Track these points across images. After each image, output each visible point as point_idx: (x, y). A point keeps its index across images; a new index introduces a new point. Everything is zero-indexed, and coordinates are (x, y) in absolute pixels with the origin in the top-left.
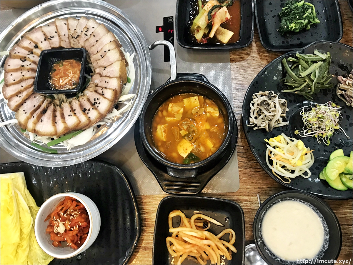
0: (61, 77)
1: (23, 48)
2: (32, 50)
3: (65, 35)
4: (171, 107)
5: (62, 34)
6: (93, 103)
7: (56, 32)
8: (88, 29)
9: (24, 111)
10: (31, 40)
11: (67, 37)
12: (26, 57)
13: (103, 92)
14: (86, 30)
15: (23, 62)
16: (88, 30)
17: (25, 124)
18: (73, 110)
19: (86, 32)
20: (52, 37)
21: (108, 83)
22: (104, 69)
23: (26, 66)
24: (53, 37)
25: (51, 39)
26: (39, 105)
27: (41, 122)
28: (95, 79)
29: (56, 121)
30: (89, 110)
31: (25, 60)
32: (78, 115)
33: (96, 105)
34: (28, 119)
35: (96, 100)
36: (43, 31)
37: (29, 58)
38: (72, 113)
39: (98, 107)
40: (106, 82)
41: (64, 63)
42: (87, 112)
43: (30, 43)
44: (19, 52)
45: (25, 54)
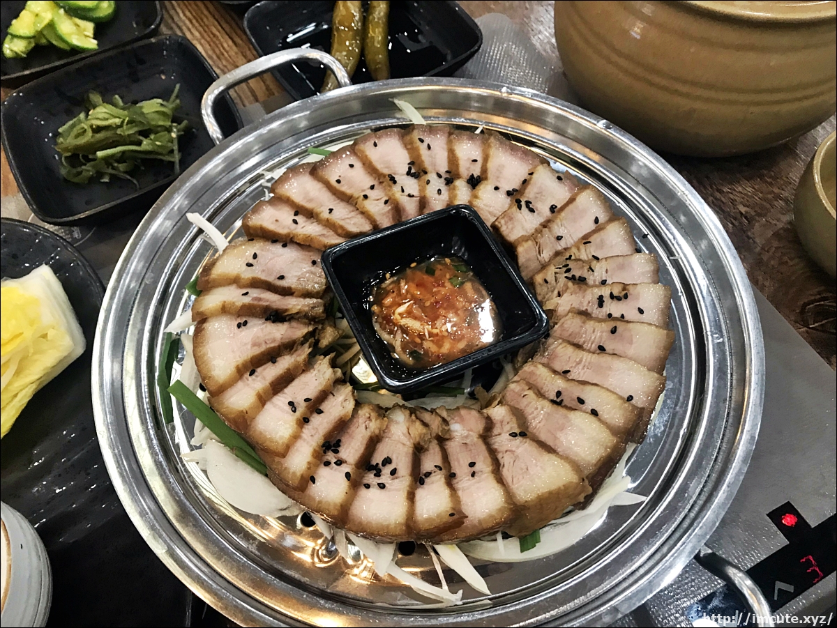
1: (451, 153)
2: (458, 176)
3: (559, 238)
5: (558, 229)
6: (374, 463)
7: (553, 209)
8: (626, 297)
9: (255, 256)
10: (486, 159)
11: (559, 248)
12: (426, 173)
13: (428, 474)
14: (616, 293)
15: (409, 173)
17: (214, 280)
18: (315, 406)
19: (612, 296)
20: (528, 206)
21: (473, 475)
22: (514, 435)
23: (396, 189)
24: (532, 210)
25: (520, 207)
26: (290, 288)
27: (239, 326)
28: (462, 421)
29: (259, 370)
30: (339, 463)
31: (416, 176)
33: (370, 478)
34: (235, 281)
35: (388, 469)
36: (531, 174)
37: (428, 182)
38: (302, 408)
40: (472, 465)
41: (468, 286)
42: (331, 457)
43: (475, 161)
44: (429, 147)
45: (434, 165)
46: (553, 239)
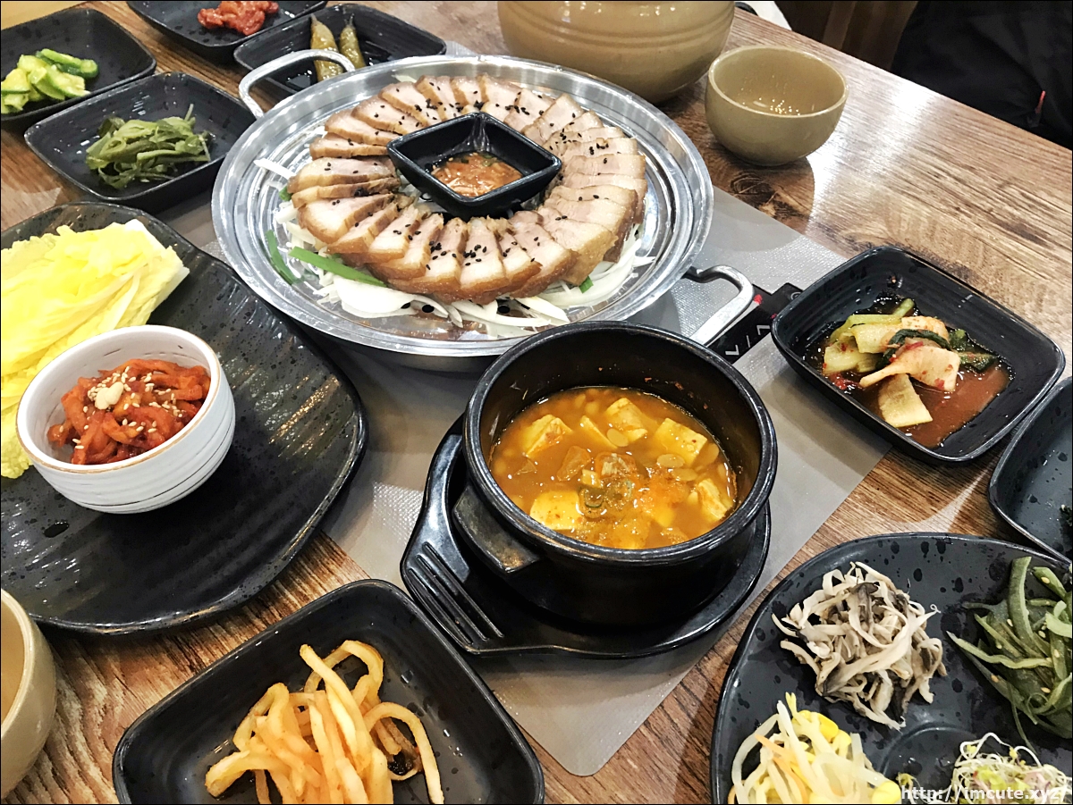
0: (464, 178)
1: (456, 91)
2: (466, 103)
4: (621, 406)
5: (549, 122)
6: (468, 251)
7: (541, 113)
8: (607, 146)
9: (329, 165)
10: (484, 91)
11: (553, 132)
12: (441, 104)
13: (508, 251)
14: (600, 145)
15: (428, 107)
16: (603, 148)
17: (303, 183)
18: (414, 230)
19: (598, 146)
20: (524, 111)
21: (539, 244)
22: (559, 219)
23: (423, 114)
24: (528, 114)
25: (518, 112)
26: (365, 176)
27: (334, 204)
28: (521, 220)
29: (361, 223)
30: (444, 254)
31: (435, 108)
32: (413, 244)
33: (469, 260)
34: (318, 182)
35: (480, 250)
36: (519, 93)
37: (445, 109)
38: (405, 232)
39: (468, 264)
40: (536, 239)
41: (496, 165)
42: (436, 253)
43: (476, 92)
44: (439, 89)
45: (446, 99)
46: (548, 126)
